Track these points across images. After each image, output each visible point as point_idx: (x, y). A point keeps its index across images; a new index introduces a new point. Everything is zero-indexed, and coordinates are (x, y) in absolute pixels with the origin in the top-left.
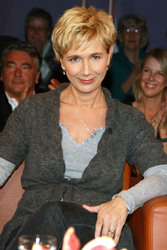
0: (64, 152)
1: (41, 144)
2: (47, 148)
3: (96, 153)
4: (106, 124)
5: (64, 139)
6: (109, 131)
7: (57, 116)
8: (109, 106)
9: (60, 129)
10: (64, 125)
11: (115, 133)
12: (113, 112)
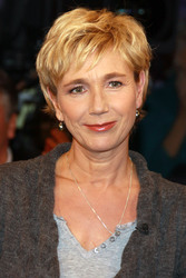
0: (62, 266)
1: (21, 252)
2: (31, 260)
3: (118, 268)
4: (138, 216)
5: (61, 242)
6: (142, 230)
7: (50, 201)
8: (143, 185)
9: (55, 226)
10: (61, 218)
11: (154, 233)
12: (150, 196)
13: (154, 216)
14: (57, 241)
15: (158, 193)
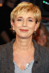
13: (39, 58)
14: (14, 69)
15: (40, 51)
